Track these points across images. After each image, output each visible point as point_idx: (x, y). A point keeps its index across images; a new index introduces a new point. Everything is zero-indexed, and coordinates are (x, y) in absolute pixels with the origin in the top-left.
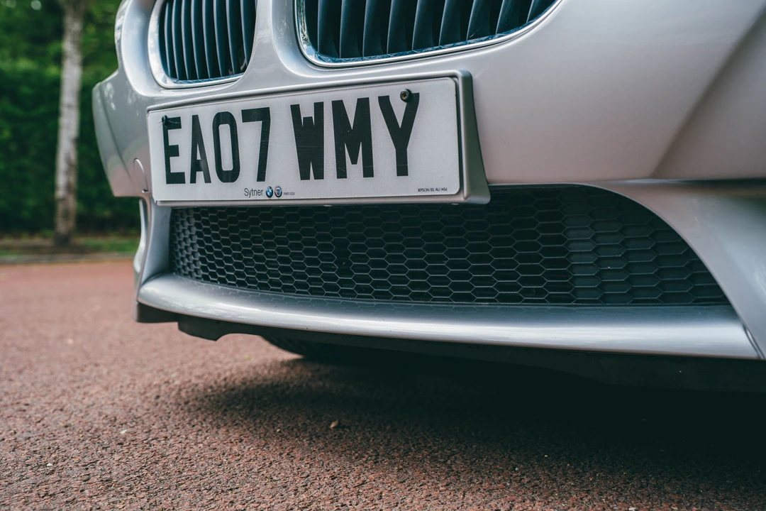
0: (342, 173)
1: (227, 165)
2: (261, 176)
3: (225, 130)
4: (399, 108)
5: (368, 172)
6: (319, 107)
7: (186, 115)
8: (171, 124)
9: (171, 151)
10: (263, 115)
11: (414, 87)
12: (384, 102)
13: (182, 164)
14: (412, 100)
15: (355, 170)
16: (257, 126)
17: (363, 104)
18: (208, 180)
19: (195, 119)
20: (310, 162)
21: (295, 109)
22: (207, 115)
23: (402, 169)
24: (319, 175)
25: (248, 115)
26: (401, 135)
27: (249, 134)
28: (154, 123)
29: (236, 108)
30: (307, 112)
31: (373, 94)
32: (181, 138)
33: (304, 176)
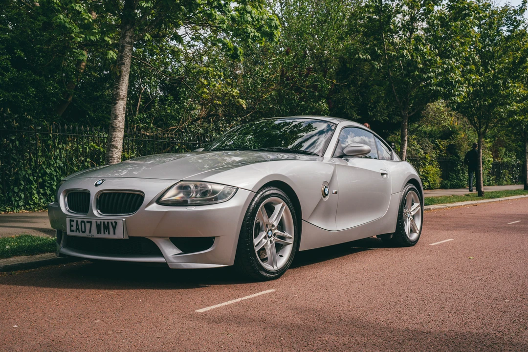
0: (104, 233)
1: (83, 230)
2: (90, 233)
3: (83, 224)
4: (114, 224)
5: (109, 233)
6: (101, 222)
7: (75, 220)
8: (71, 221)
9: (71, 226)
10: (91, 222)
11: (116, 221)
12: (112, 223)
13: (74, 228)
14: (116, 223)
15: (107, 233)
16: (89, 224)
17: (108, 223)
18: (79, 232)
19: (77, 221)
20: (99, 231)
21: (96, 222)
22: (80, 221)
23: (114, 234)
24: (101, 233)
25: (88, 222)
26: (114, 228)
27: (88, 225)
28: (68, 220)
29: (86, 220)
30: (99, 223)
31: (110, 221)
32: (74, 224)
33: (98, 233)
